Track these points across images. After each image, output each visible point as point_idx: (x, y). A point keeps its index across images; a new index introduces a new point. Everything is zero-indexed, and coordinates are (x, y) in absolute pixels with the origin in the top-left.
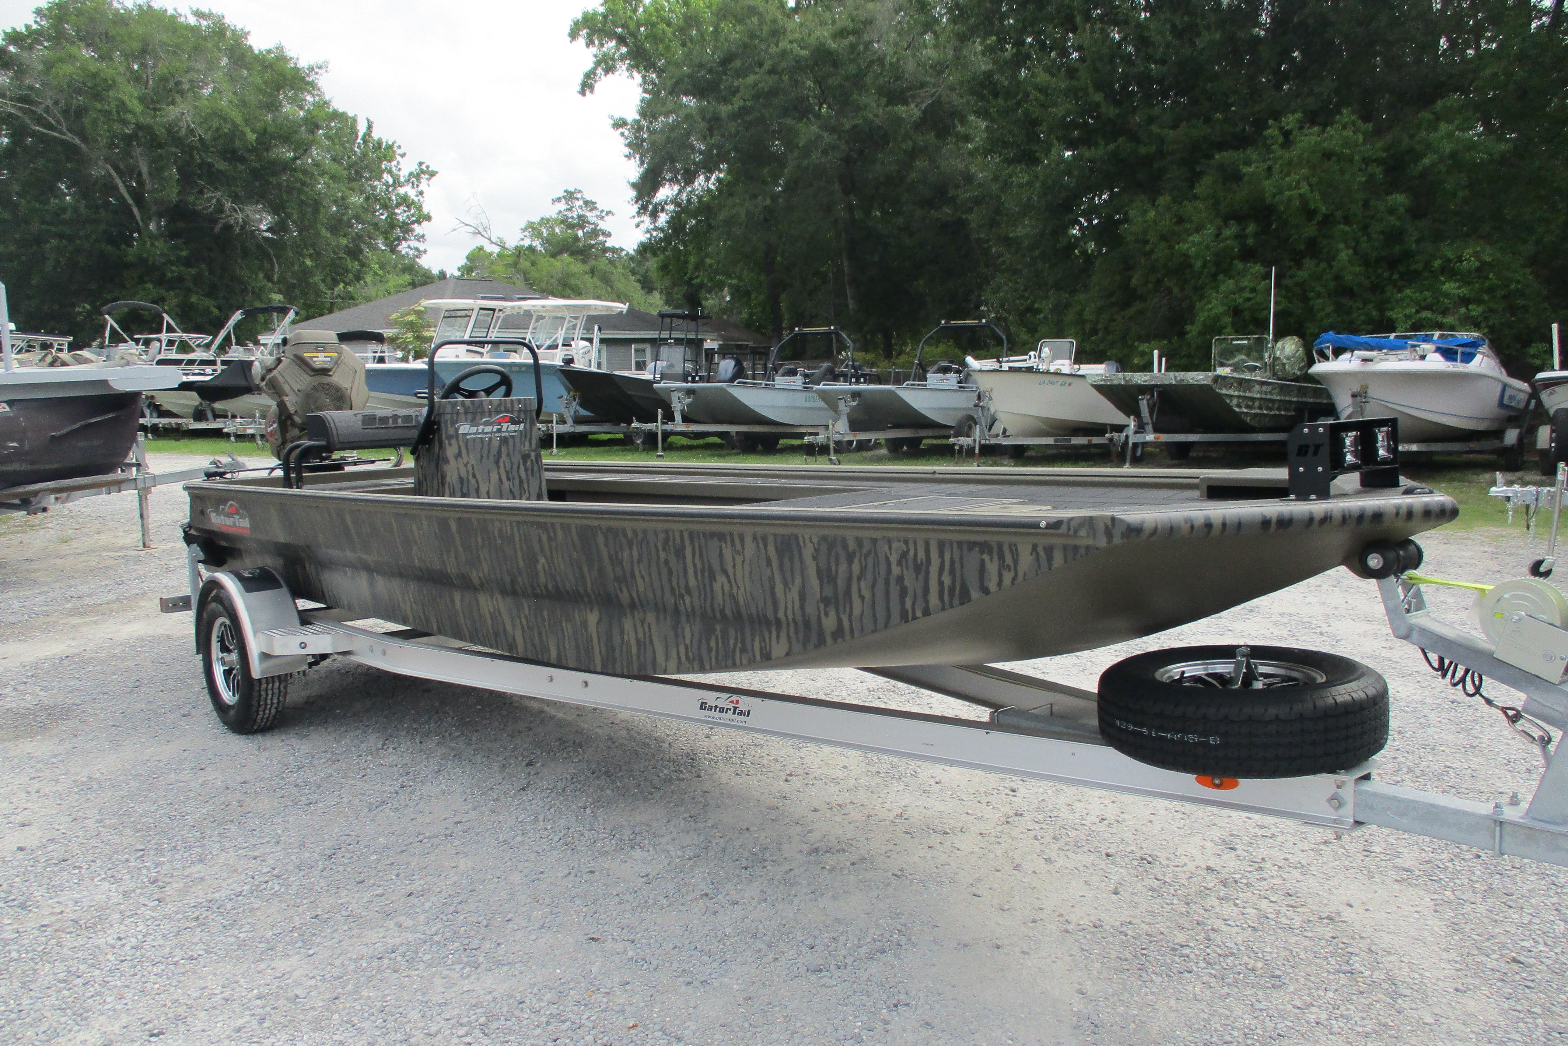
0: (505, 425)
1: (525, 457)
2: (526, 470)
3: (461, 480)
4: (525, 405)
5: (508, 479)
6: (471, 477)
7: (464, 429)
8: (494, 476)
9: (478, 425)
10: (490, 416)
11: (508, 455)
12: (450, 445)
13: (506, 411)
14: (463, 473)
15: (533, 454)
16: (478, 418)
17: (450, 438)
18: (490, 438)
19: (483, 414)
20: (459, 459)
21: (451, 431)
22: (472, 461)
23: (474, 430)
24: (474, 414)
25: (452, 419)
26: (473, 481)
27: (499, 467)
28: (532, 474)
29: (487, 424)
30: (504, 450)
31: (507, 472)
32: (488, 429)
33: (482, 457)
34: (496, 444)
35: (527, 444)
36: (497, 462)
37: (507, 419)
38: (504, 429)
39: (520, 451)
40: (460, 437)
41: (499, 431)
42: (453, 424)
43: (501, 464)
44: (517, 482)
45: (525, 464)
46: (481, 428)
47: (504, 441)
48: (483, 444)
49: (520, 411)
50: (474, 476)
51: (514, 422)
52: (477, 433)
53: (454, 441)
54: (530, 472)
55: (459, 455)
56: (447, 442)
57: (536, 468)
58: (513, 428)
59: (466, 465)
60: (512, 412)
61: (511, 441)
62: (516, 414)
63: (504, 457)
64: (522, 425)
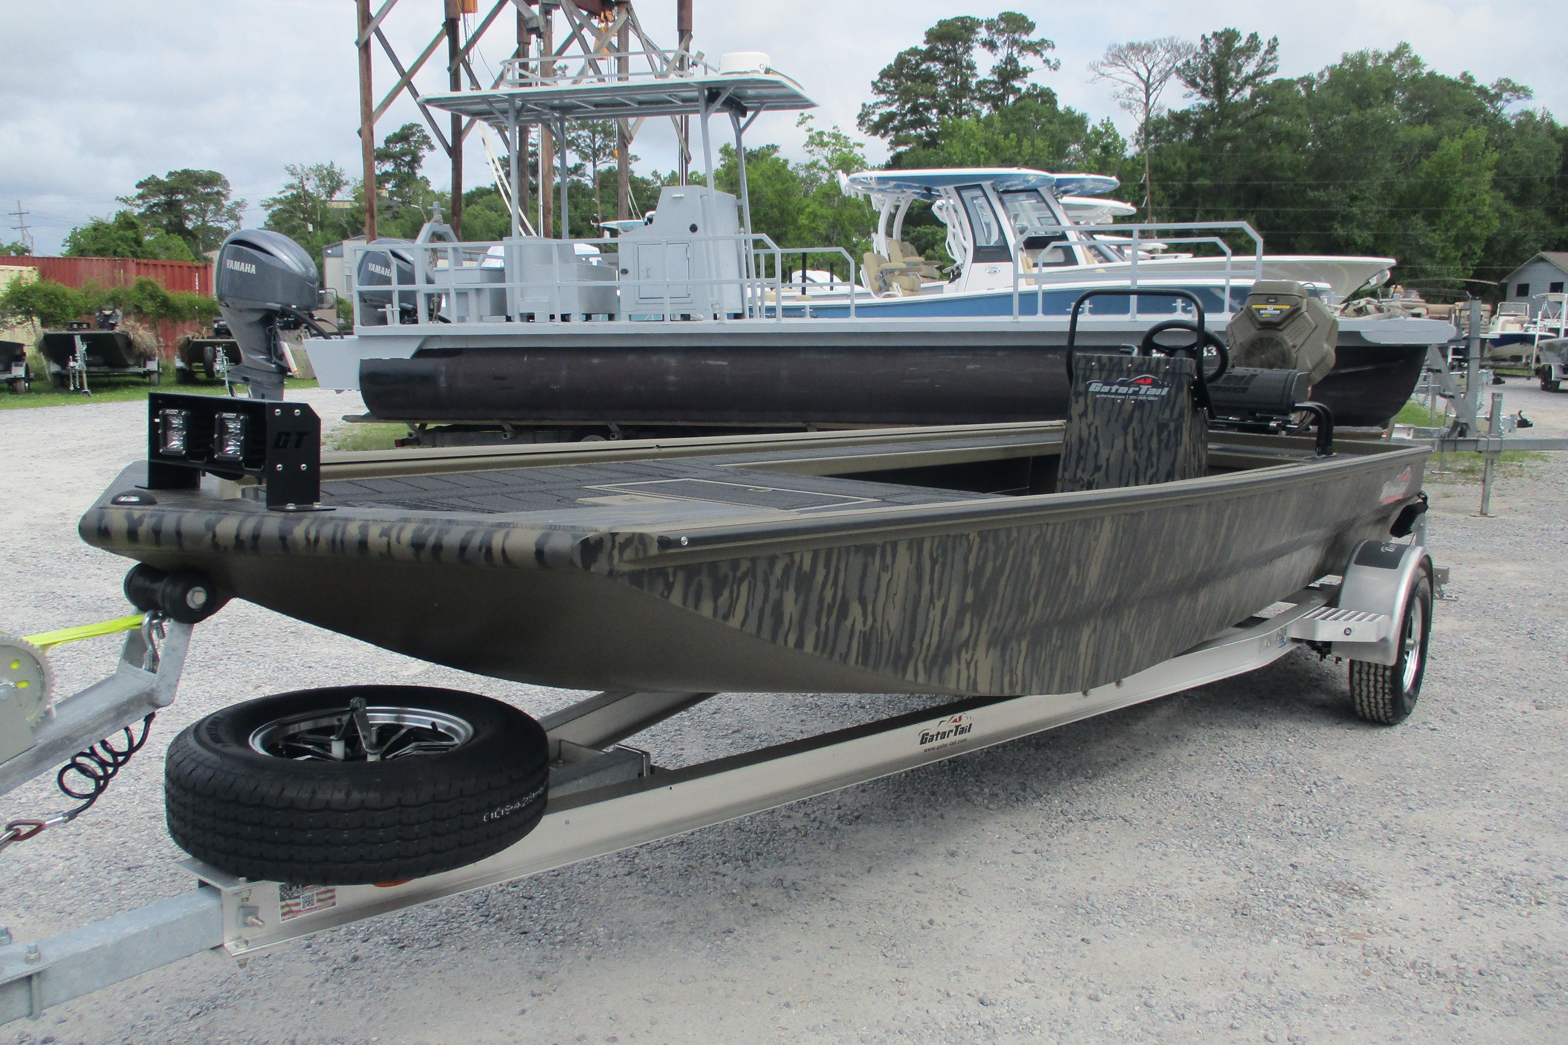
0: (1144, 388)
1: (1162, 427)
2: (1160, 441)
3: (1081, 440)
4: (1174, 368)
5: (1135, 448)
6: (1092, 440)
7: (1095, 387)
8: (1119, 444)
9: (1112, 384)
10: (1128, 376)
11: (1141, 421)
12: (1077, 402)
13: (1149, 371)
14: (1085, 434)
15: (1172, 426)
16: (1114, 375)
17: (1078, 394)
18: (1123, 401)
19: (1120, 372)
20: (1084, 419)
21: (1081, 388)
22: (1097, 422)
23: (1106, 389)
24: (1111, 372)
25: (1084, 375)
26: (1093, 444)
27: (1126, 434)
28: (1167, 446)
29: (1122, 384)
30: (1137, 414)
31: (1135, 441)
32: (1123, 390)
33: (1109, 420)
34: (1128, 407)
35: (1168, 411)
36: (1125, 428)
37: (1150, 381)
38: (1142, 392)
39: (1157, 420)
40: (1090, 395)
41: (1135, 393)
42: (1086, 378)
43: (1130, 430)
44: (1146, 453)
45: (1159, 435)
46: (1114, 388)
47: (1140, 405)
48: (1110, 407)
49: (1166, 373)
50: (1096, 438)
51: (1155, 384)
52: (1109, 393)
53: (1081, 400)
54: (1163, 445)
55: (1084, 414)
56: (1073, 398)
57: (1173, 440)
58: (1154, 391)
59: (1089, 426)
60: (1156, 374)
61: (1147, 406)
62: (1161, 376)
63: (1135, 424)
64: (1166, 390)
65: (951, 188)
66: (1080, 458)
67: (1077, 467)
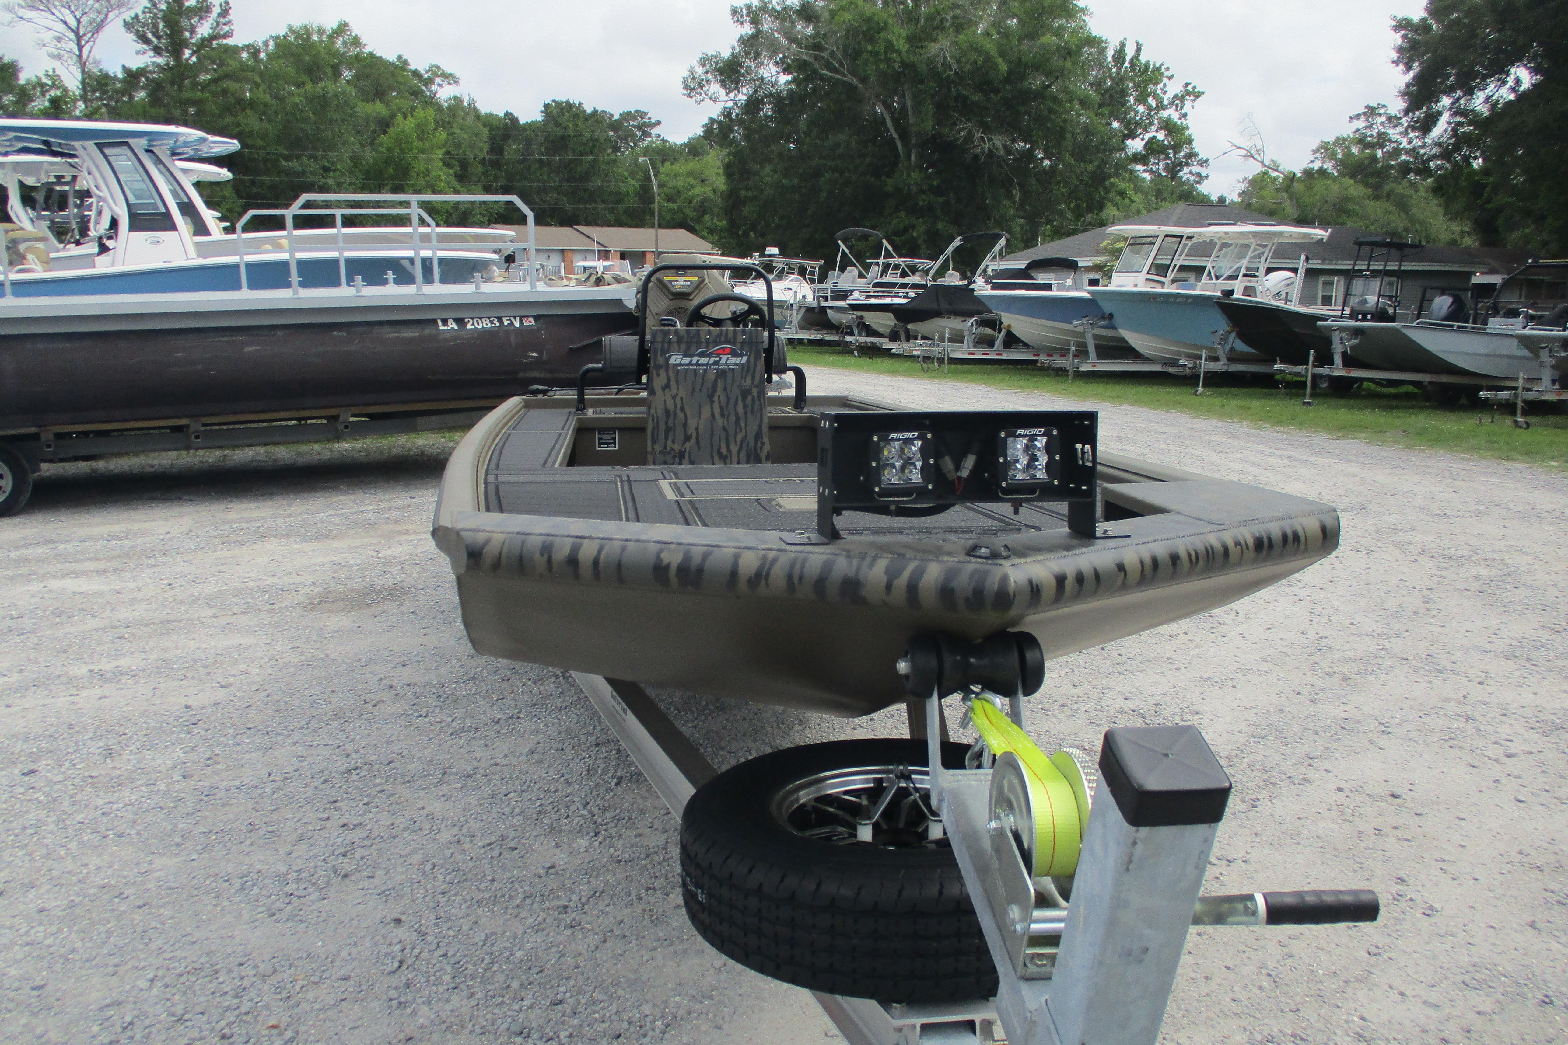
0: (724, 358)
1: (745, 393)
2: (745, 406)
3: (667, 412)
4: (751, 337)
5: (722, 415)
6: (678, 411)
7: (675, 359)
8: (706, 412)
9: (692, 356)
10: (707, 347)
11: (725, 389)
12: (658, 375)
13: (726, 342)
14: (670, 406)
15: (755, 392)
16: (694, 347)
17: (658, 367)
18: (705, 370)
19: (699, 344)
20: (667, 391)
21: (661, 360)
22: (682, 393)
23: (687, 360)
24: (689, 344)
25: (663, 347)
26: (681, 415)
27: (712, 402)
28: (752, 412)
29: (702, 355)
30: (720, 383)
31: (722, 408)
32: (704, 360)
33: (694, 389)
34: (711, 376)
35: (749, 378)
36: (711, 397)
37: (728, 351)
38: (723, 361)
39: (740, 386)
40: (671, 367)
41: (716, 363)
42: (664, 352)
43: (716, 398)
44: (733, 418)
45: (744, 400)
46: (695, 360)
47: (722, 374)
48: (695, 377)
49: (743, 342)
50: (682, 409)
51: (734, 354)
52: (690, 364)
53: (662, 372)
54: (749, 409)
55: (667, 386)
56: (655, 373)
57: (757, 404)
58: (733, 360)
59: (674, 398)
60: (734, 344)
61: (730, 375)
62: (739, 345)
63: (719, 392)
64: (745, 358)
65: (90, 144)
66: (668, 430)
67: (666, 438)
